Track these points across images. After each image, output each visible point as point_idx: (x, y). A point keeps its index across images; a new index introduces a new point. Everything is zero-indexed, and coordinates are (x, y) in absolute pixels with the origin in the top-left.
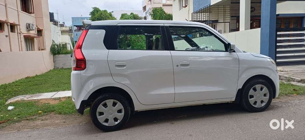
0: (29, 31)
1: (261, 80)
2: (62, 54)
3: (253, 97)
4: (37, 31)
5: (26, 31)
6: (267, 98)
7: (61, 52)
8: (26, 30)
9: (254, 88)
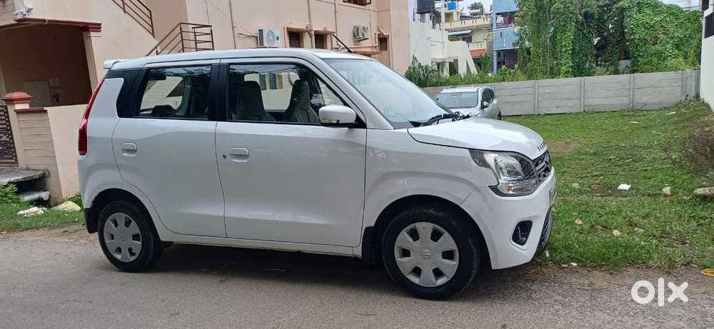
0: (359, 41)
1: (431, 211)
2: (430, 86)
3: (409, 256)
4: (377, 41)
5: (352, 44)
6: (454, 265)
7: (428, 83)
8: (352, 41)
9: (412, 230)
